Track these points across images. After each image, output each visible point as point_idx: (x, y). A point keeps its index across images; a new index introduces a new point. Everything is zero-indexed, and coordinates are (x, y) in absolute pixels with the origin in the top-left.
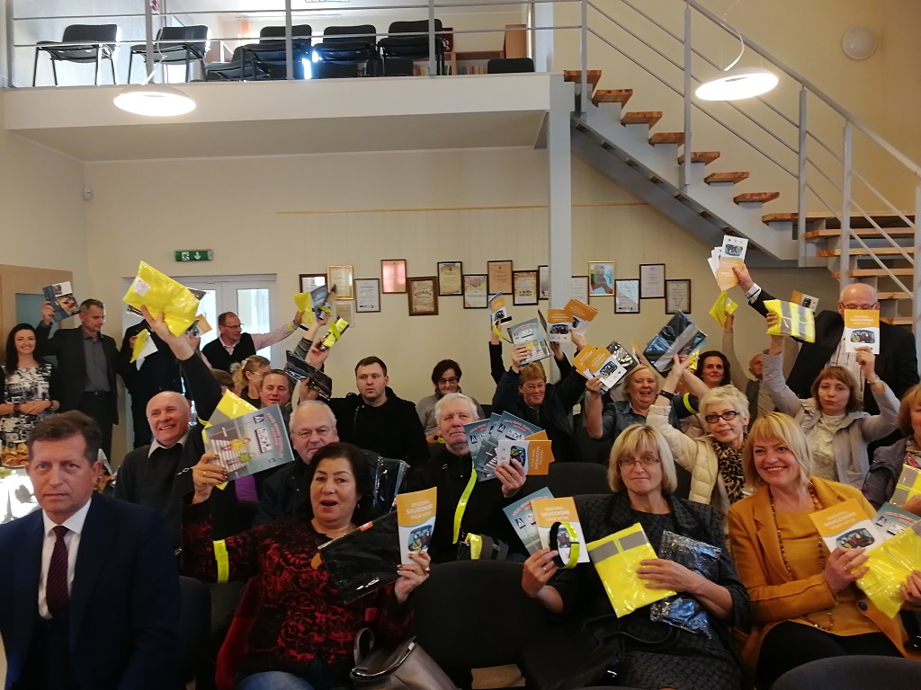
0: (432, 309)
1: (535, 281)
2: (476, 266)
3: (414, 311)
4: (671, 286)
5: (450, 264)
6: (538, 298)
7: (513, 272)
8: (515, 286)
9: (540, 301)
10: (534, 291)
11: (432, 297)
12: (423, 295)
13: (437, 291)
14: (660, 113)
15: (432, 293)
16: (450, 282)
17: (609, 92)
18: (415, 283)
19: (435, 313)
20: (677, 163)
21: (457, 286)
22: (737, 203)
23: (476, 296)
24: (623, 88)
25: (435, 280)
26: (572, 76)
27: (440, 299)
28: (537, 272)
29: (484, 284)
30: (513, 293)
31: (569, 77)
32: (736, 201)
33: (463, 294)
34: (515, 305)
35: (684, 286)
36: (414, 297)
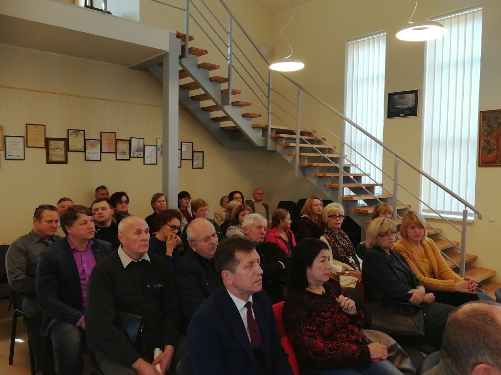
0: (63, 160)
1: (128, 146)
2: (93, 134)
3: (50, 160)
4: (196, 154)
5: (76, 131)
6: (130, 156)
7: (116, 140)
8: (117, 148)
9: (131, 158)
10: (128, 152)
11: (63, 152)
12: (57, 150)
13: (67, 148)
14: (219, 66)
15: (64, 149)
16: (76, 142)
17: (198, 49)
18: (52, 142)
19: (66, 162)
20: (220, 93)
21: (80, 146)
22: (243, 117)
23: (93, 152)
24: (204, 49)
25: (66, 141)
26: (180, 36)
27: (69, 153)
28: (130, 141)
29: (98, 146)
30: (116, 153)
31: (179, 36)
32: (243, 116)
33: (85, 151)
34: (117, 160)
35: (201, 154)
36: (51, 151)
